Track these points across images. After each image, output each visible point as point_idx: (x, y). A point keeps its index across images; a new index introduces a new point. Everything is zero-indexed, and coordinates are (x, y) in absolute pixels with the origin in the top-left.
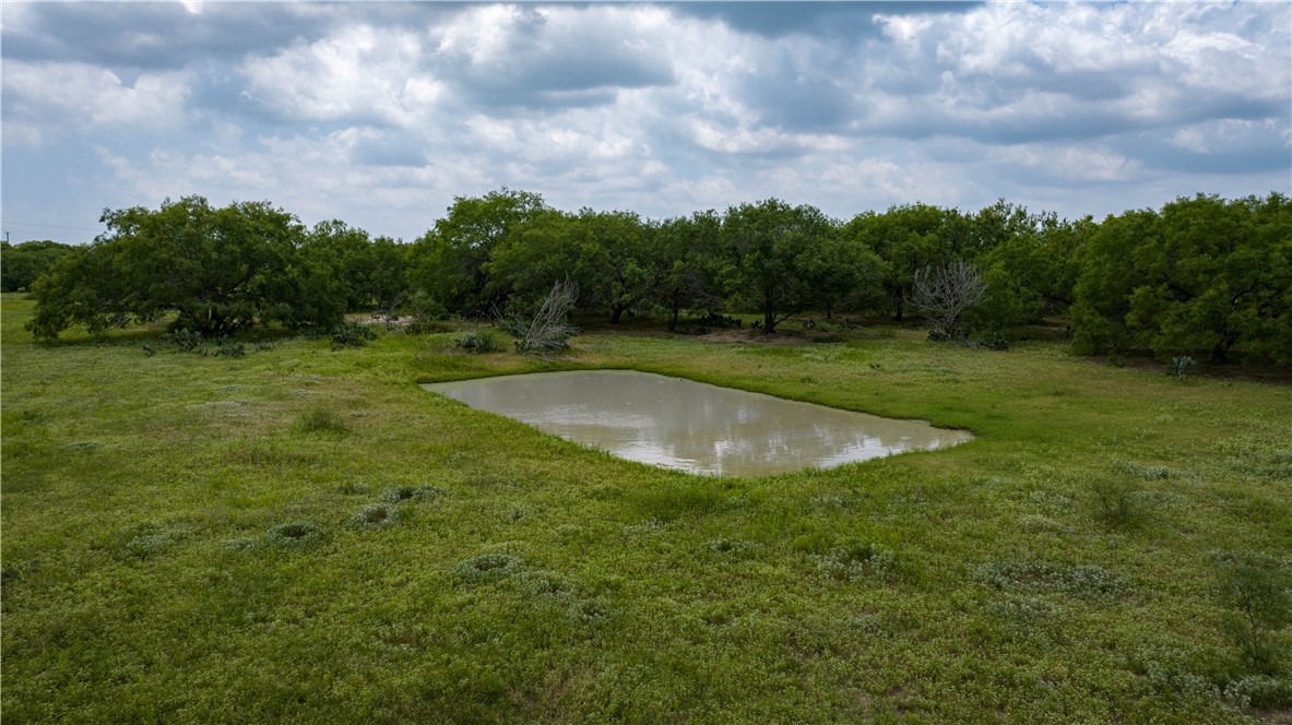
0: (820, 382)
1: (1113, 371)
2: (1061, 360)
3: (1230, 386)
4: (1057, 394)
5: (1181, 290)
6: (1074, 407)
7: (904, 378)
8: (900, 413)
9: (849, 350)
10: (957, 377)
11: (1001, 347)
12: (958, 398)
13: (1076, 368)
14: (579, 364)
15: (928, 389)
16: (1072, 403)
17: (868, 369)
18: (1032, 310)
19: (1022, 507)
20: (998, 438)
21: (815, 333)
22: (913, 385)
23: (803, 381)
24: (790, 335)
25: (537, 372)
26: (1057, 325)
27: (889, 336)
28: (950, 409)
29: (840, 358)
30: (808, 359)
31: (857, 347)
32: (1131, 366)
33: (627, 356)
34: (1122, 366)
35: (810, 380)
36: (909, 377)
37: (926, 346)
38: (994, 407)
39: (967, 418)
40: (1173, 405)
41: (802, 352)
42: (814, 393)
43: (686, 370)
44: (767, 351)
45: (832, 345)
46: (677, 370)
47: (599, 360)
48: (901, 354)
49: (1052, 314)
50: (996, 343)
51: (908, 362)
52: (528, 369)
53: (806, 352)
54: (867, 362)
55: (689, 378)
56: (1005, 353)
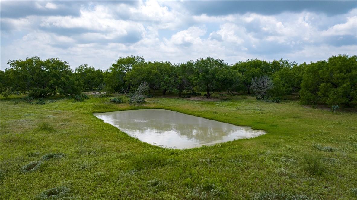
0: (219, 113)
1: (313, 110)
2: (296, 106)
3: (351, 115)
4: (294, 118)
5: (334, 85)
6: (300, 122)
7: (246, 112)
8: (242, 124)
9: (231, 103)
10: (263, 112)
11: (278, 102)
12: (262, 119)
13: (301, 109)
14: (146, 107)
15: (253, 116)
16: (299, 121)
17: (235, 109)
18: (288, 91)
19: (277, 164)
20: (273, 134)
21: (223, 98)
22: (248, 114)
23: (214, 113)
24: (215, 98)
25: (133, 109)
26: (296, 95)
27: (244, 98)
28: (258, 123)
29: (227, 105)
30: (217, 106)
31: (233, 102)
32: (319, 108)
33: (162, 104)
34: (316, 108)
35: (216, 113)
36: (248, 112)
37: (255, 102)
38: (273, 122)
39: (264, 126)
40: (333, 122)
41: (216, 103)
42: (216, 117)
43: (178, 109)
44: (205, 103)
45: (226, 101)
46: (175, 109)
47: (153, 106)
48: (247, 104)
49: (294, 92)
50: (277, 101)
51: (248, 106)
52: (130, 109)
53: (218, 103)
54: (236, 107)
55: (179, 112)
56: (279, 104)
